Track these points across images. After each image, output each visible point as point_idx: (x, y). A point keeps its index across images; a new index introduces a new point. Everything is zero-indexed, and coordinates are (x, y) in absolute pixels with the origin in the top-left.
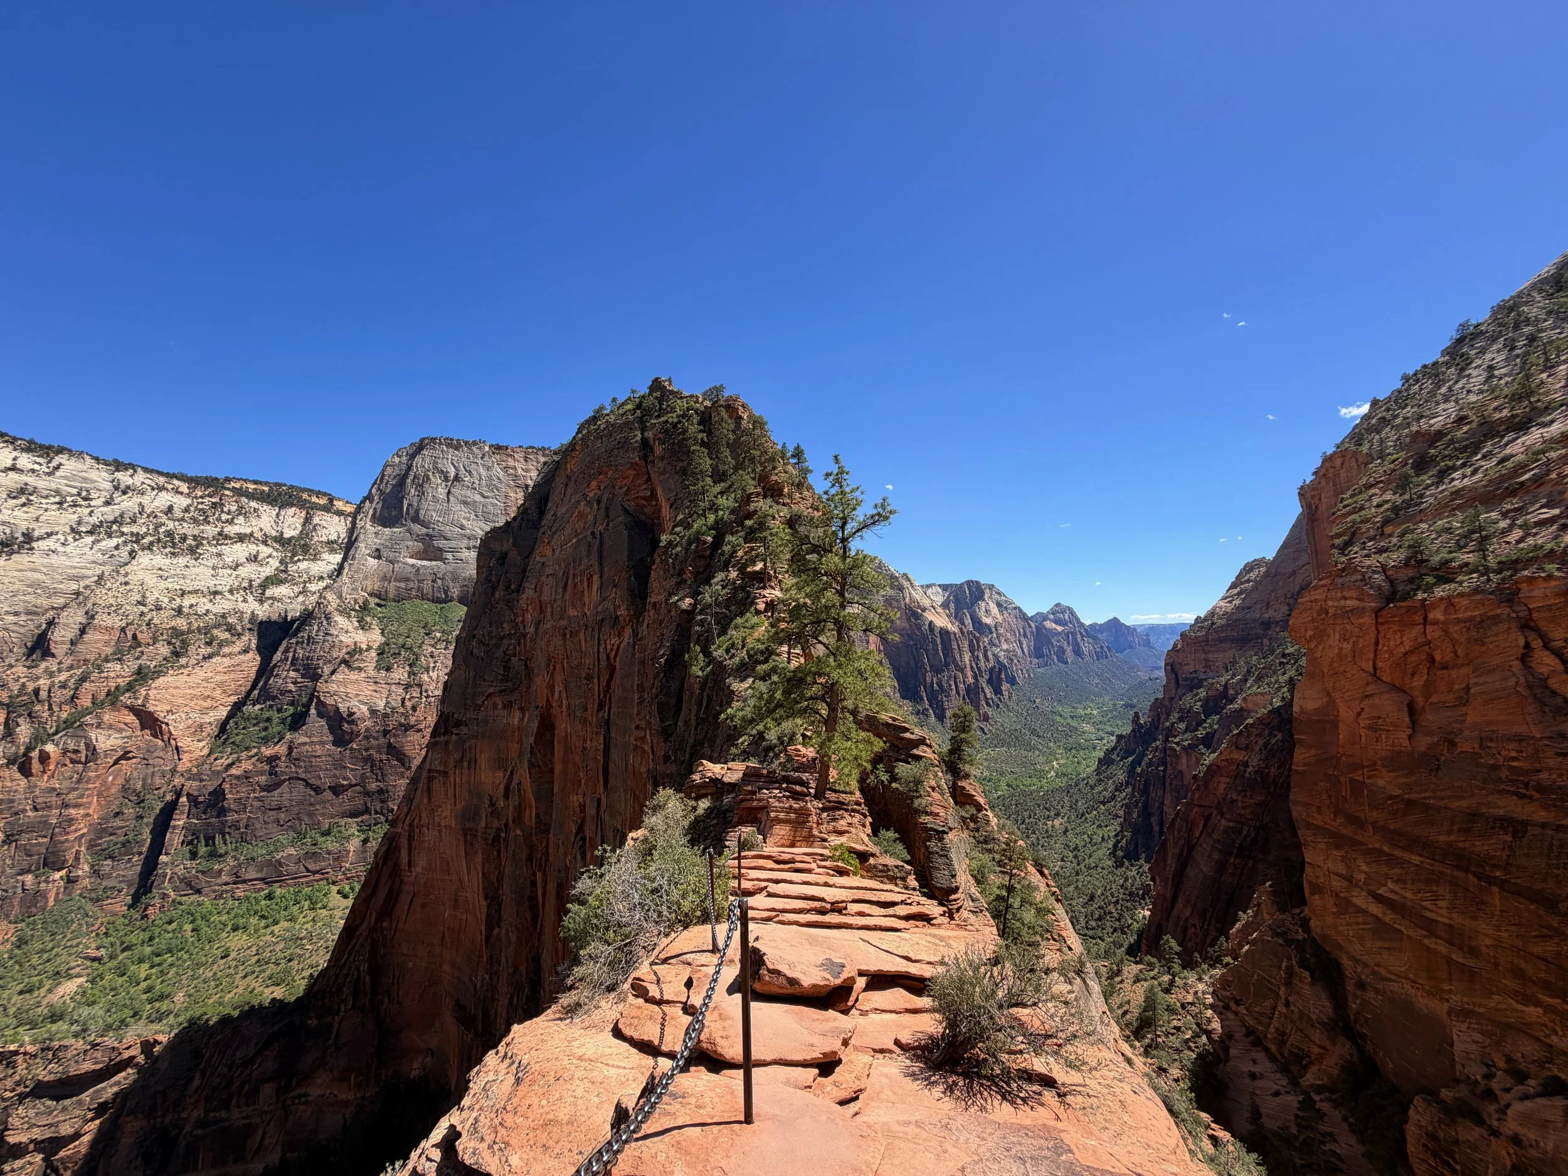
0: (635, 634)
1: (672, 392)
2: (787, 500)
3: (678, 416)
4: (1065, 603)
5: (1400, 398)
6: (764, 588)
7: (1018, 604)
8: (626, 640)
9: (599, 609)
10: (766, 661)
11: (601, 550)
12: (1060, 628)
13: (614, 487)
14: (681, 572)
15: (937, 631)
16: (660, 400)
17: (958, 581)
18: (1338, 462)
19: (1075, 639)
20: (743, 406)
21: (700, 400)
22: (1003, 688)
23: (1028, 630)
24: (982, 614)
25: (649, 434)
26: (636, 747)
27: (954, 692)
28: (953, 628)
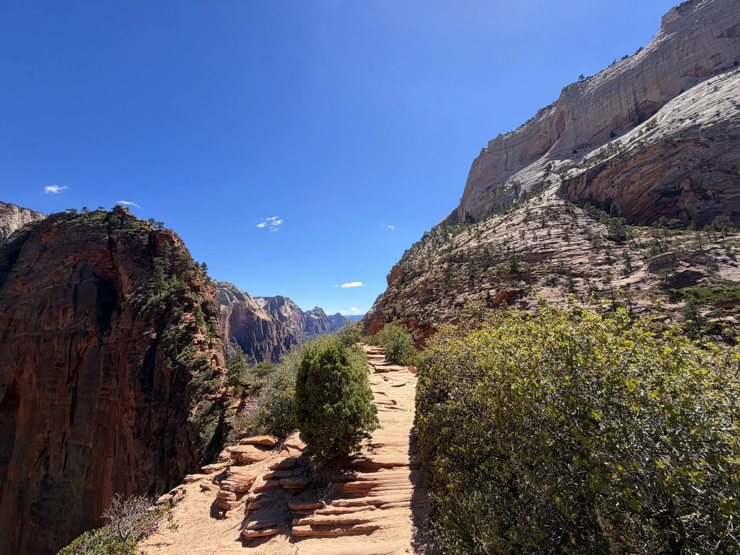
0: (101, 342)
1: (129, 216)
2: (201, 293)
3: (135, 232)
4: (319, 307)
5: (411, 251)
6: (195, 334)
7: (300, 307)
8: (93, 344)
9: (72, 327)
10: (203, 365)
11: (75, 296)
12: (317, 318)
13: (87, 261)
14: (147, 320)
15: (261, 321)
16: (122, 219)
17: (273, 296)
18: (396, 269)
19: (322, 322)
20: (174, 235)
21: (148, 224)
22: (291, 346)
23: (303, 319)
24: (283, 312)
25: (115, 237)
26: (101, 400)
27: (268, 350)
28: (269, 319)
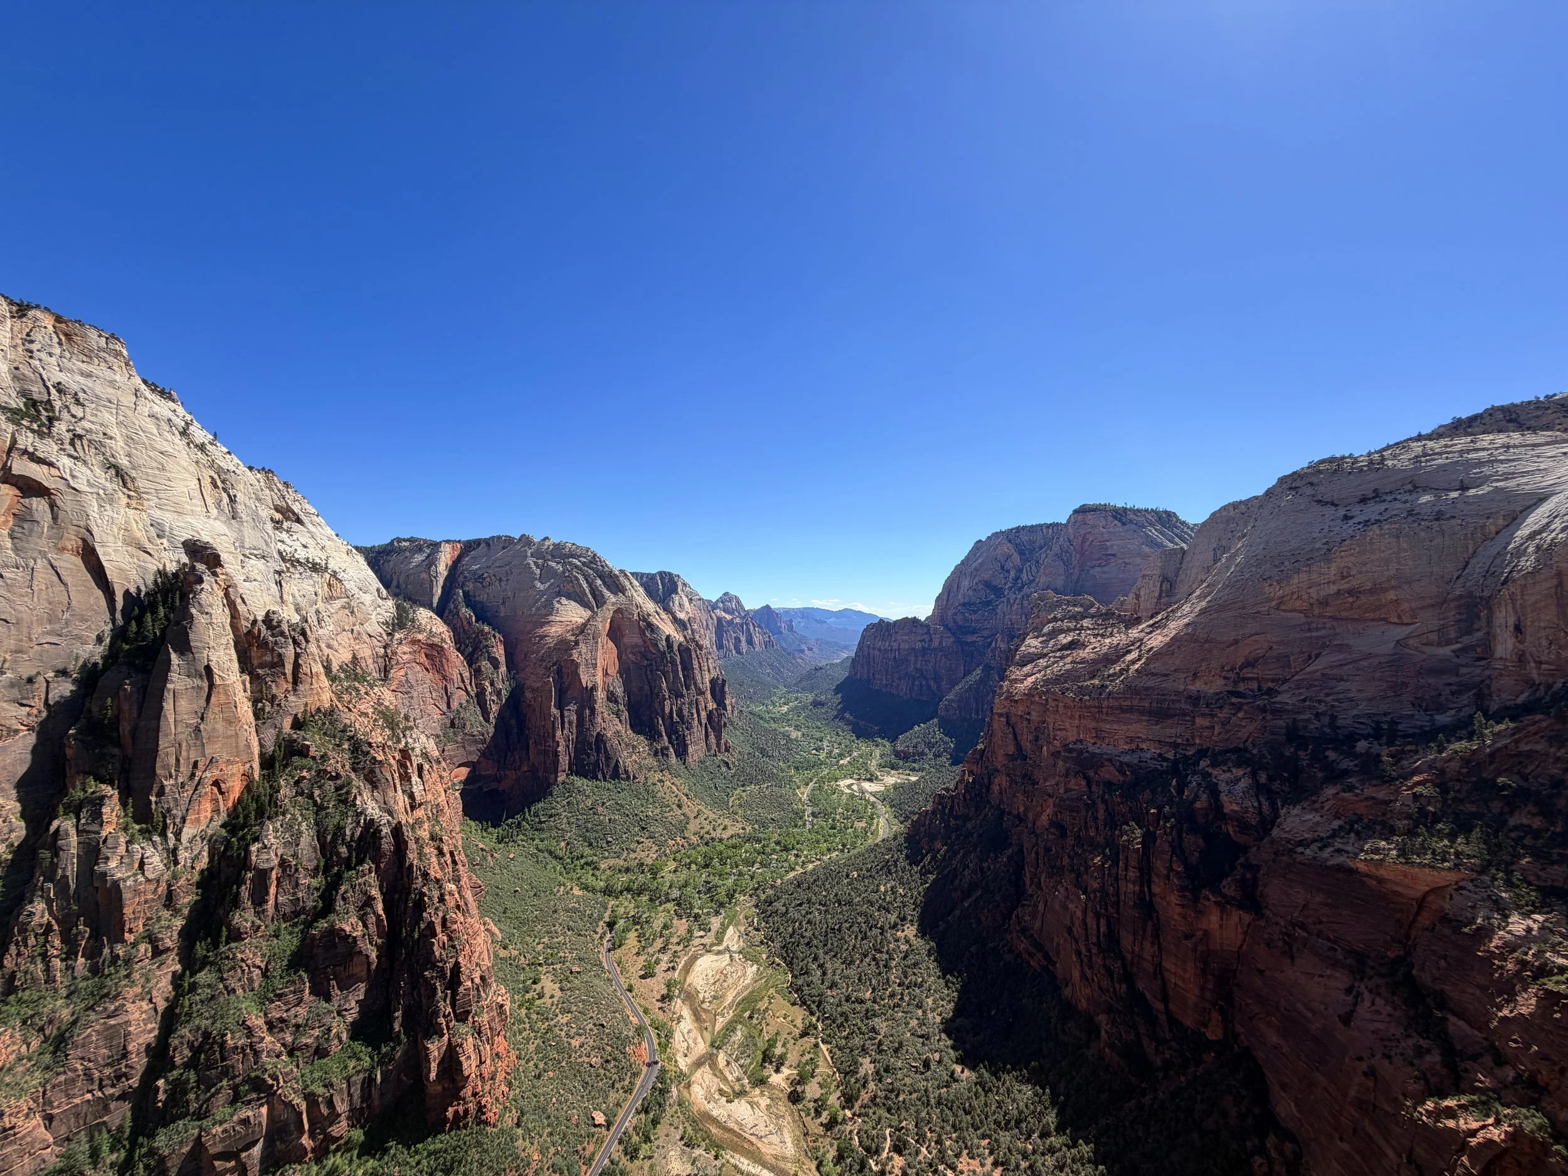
4: (733, 592)
12: (728, 617)
15: (675, 647)
17: (654, 572)
19: (748, 630)
22: (727, 702)
23: (710, 622)
24: (676, 608)
27: (696, 722)
